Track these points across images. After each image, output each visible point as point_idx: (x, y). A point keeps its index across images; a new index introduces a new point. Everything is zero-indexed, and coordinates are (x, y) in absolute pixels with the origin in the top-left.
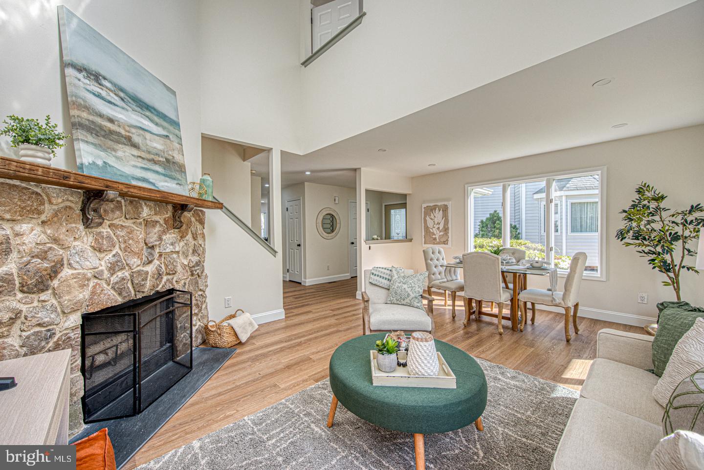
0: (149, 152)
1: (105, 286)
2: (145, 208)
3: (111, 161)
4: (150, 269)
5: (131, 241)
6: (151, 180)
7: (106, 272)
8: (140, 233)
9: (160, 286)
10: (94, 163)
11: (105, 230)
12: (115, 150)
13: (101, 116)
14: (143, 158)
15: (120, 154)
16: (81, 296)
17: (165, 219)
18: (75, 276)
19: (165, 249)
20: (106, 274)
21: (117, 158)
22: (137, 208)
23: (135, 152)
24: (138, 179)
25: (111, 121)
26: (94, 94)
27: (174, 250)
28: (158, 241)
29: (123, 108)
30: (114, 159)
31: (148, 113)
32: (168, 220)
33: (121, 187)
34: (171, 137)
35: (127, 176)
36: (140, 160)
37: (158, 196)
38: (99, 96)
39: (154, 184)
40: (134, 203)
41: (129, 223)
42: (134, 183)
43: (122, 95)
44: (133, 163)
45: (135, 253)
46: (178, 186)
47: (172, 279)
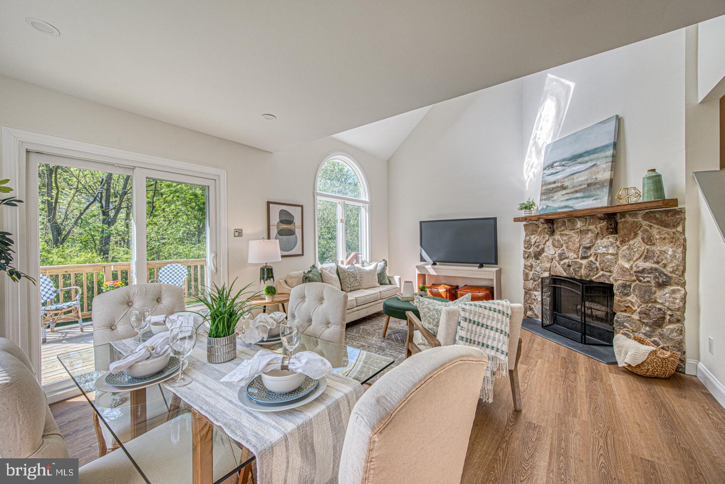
0: (574, 187)
1: (557, 264)
2: (579, 222)
3: (550, 204)
4: (584, 262)
5: (570, 243)
6: (570, 206)
7: (557, 257)
8: (576, 238)
9: (595, 277)
10: (543, 208)
11: (557, 237)
12: (553, 197)
13: (550, 184)
14: (568, 194)
15: (555, 198)
16: (547, 266)
17: (600, 227)
18: (546, 256)
19: (596, 250)
20: (557, 259)
21: (553, 201)
22: (573, 223)
23: (564, 192)
24: (562, 208)
25: (554, 182)
26: (550, 175)
27: (605, 252)
28: (590, 244)
29: (563, 170)
30: (551, 202)
31: (580, 160)
32: (603, 228)
33: (544, 216)
34: (598, 163)
35: (556, 208)
36: (566, 195)
37: (565, 215)
38: (552, 174)
39: (572, 207)
40: (572, 220)
41: (571, 233)
42: (559, 211)
43: (564, 163)
44: (561, 199)
45: (572, 250)
46: (595, 201)
47: (610, 276)
